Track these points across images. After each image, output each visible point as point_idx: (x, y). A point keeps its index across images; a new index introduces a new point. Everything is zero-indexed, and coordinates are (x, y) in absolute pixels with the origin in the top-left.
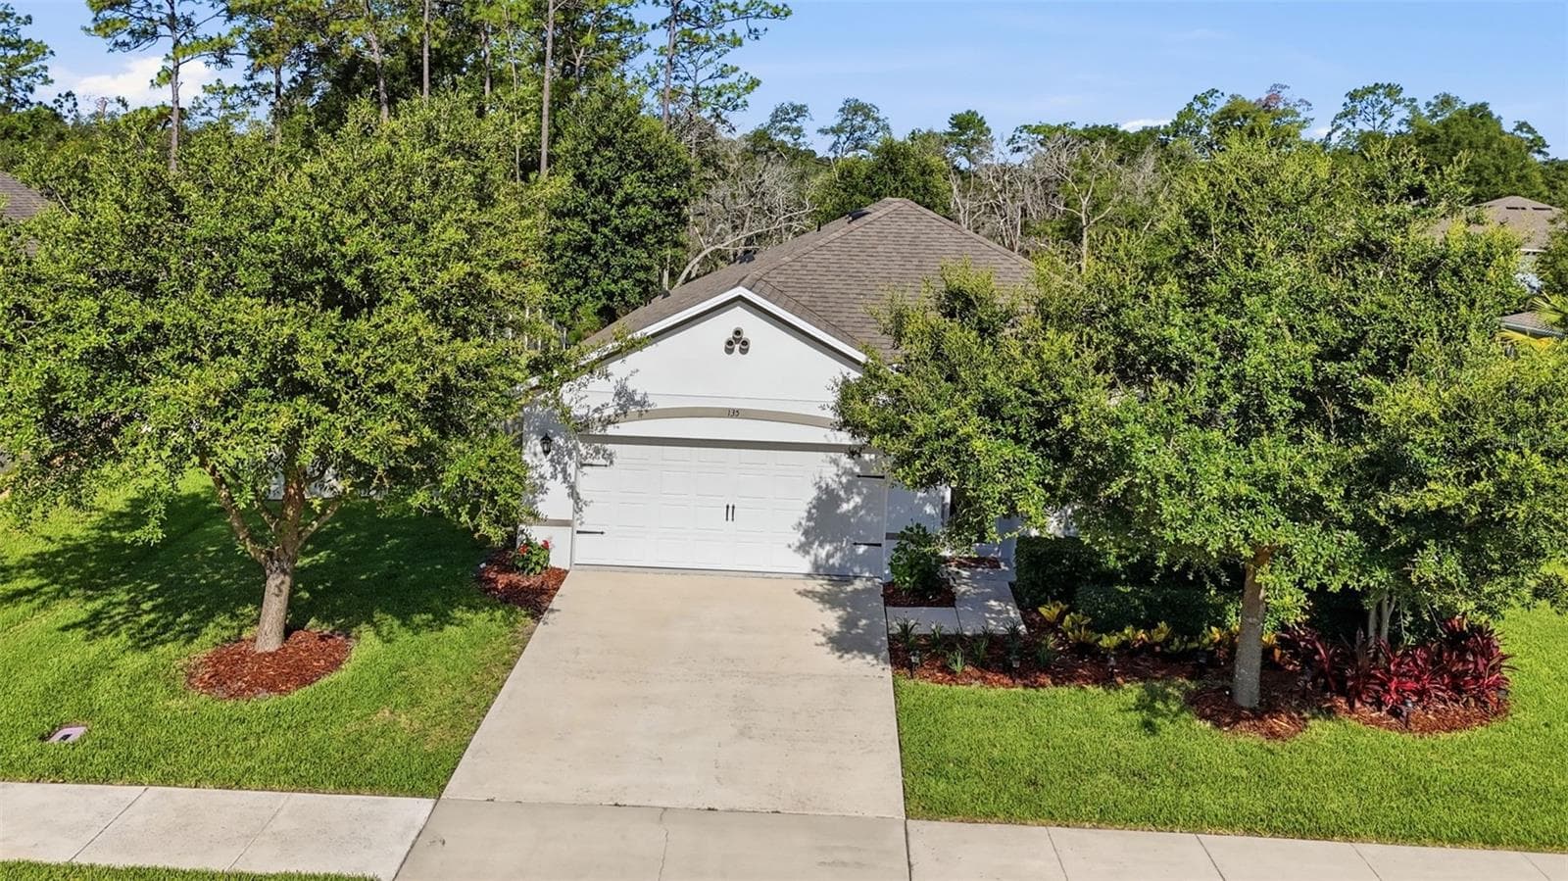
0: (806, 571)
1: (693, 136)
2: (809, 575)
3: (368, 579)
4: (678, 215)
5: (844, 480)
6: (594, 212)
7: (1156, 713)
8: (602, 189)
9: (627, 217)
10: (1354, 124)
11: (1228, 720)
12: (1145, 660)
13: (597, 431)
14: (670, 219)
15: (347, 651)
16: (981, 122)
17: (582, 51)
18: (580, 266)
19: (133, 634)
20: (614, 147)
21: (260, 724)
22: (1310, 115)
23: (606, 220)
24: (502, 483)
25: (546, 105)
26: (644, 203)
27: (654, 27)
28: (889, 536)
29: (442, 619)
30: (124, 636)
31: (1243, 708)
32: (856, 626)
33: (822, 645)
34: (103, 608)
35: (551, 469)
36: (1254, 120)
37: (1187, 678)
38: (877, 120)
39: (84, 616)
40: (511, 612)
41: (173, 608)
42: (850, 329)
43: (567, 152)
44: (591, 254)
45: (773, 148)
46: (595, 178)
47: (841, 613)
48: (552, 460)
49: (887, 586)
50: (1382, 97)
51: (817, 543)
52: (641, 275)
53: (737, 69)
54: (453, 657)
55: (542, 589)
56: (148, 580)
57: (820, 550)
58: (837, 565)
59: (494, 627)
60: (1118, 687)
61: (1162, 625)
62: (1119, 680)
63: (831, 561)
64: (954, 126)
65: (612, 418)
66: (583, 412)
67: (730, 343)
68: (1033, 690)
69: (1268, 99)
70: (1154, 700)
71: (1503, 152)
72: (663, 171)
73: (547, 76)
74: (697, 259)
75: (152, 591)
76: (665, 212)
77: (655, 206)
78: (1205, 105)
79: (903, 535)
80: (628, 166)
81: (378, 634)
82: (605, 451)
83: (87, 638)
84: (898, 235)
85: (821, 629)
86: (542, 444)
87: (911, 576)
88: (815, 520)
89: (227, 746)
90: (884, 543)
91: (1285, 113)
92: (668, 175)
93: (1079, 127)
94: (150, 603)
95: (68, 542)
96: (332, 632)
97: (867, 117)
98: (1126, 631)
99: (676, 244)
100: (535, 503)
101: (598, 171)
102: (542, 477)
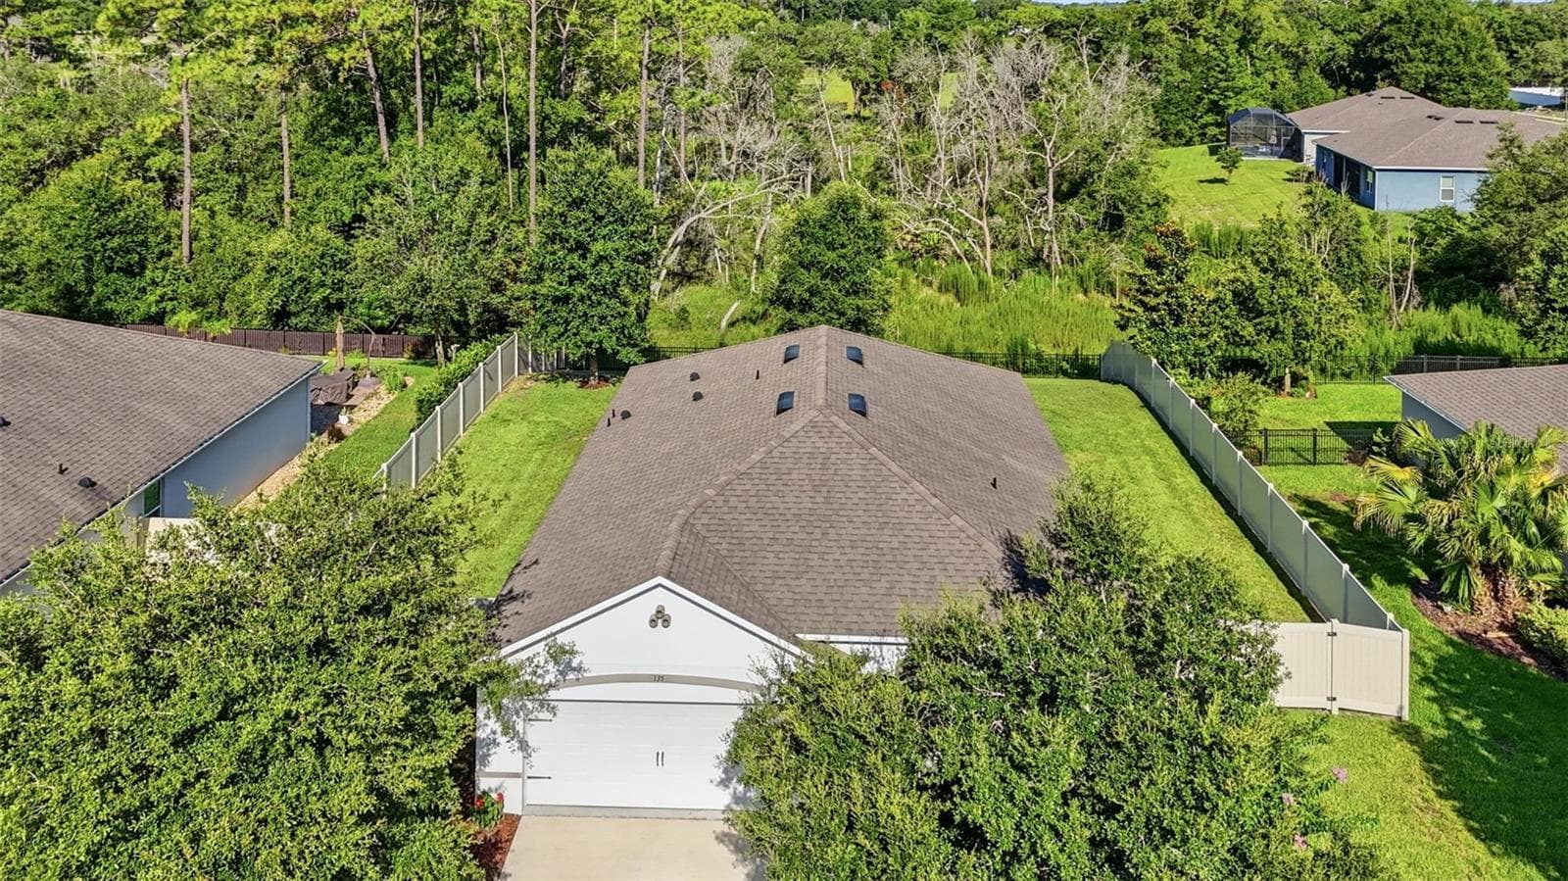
0: (727, 802)
13: (540, 695)
51: (735, 780)
55: (497, 843)
57: (738, 785)
67: (652, 621)
71: (1464, 33)
82: (549, 705)
100: (489, 755)
101: (572, 231)
102: (494, 733)
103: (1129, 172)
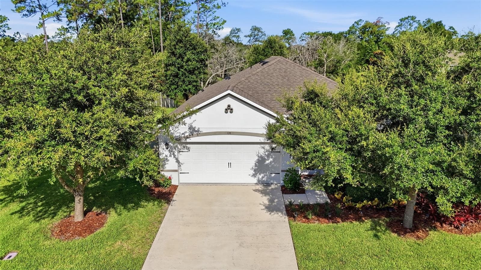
0: (255, 182)
1: (207, 39)
2: (256, 184)
3: (113, 191)
4: (205, 64)
5: (267, 153)
6: (178, 64)
7: (378, 231)
8: (180, 57)
9: (188, 65)
10: (401, 29)
11: (403, 233)
12: (371, 211)
13: (183, 141)
14: (202, 66)
15: (106, 219)
16: (292, 32)
17: (171, 13)
18: (175, 81)
19: (34, 215)
20: (183, 43)
21: (76, 250)
22: (389, 26)
23: (182, 67)
24: (150, 167)
25: (161, 30)
26: (194, 61)
27: (192, 3)
28: (282, 171)
29: (137, 205)
30: (31, 216)
31: (407, 229)
32: (274, 202)
33: (264, 209)
34: (25, 205)
35: (169, 154)
36: (372, 28)
37: (386, 217)
38: (262, 32)
39: (19, 209)
40: (160, 202)
41: (47, 205)
42: (267, 103)
43: (168, 45)
44: (178, 78)
45: (231, 42)
46: (178, 53)
47: (268, 197)
48: (169, 151)
49: (283, 187)
50: (410, 20)
51: (258, 174)
52: (195, 84)
53: (219, 17)
54: (141, 220)
55: (170, 193)
56: (41, 194)
57: (260, 176)
58: (265, 180)
59: (154, 208)
60: (363, 221)
61: (376, 199)
62: (363, 219)
63: (263, 179)
64: (284, 33)
65: (188, 136)
66: (178, 135)
67: (226, 110)
68: (336, 224)
69: (377, 22)
70: (376, 226)
72: (199, 50)
73: (160, 21)
74: (211, 77)
75: (42, 198)
76: (200, 63)
77: (197, 61)
78: (358, 24)
79: (287, 171)
80: (187, 49)
81: (116, 212)
82: (187, 147)
83: (20, 217)
84: (280, 69)
85: (262, 203)
86: (166, 146)
87: (290, 184)
88: (258, 167)
89: (64, 259)
90: (281, 173)
91: (382, 26)
92: (201, 51)
93: (321, 32)
94: (41, 203)
95: (15, 181)
96: (101, 212)
97: (259, 31)
98: (364, 202)
99: (205, 73)
100: (165, 165)
101: (178, 51)
102: (166, 156)
103: (349, 66)
